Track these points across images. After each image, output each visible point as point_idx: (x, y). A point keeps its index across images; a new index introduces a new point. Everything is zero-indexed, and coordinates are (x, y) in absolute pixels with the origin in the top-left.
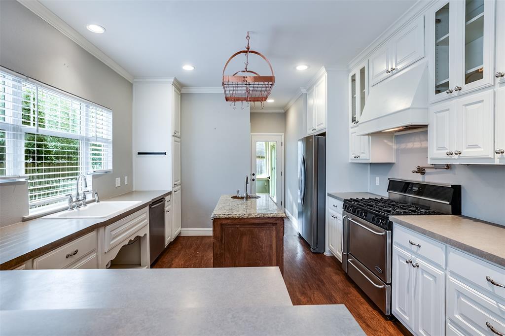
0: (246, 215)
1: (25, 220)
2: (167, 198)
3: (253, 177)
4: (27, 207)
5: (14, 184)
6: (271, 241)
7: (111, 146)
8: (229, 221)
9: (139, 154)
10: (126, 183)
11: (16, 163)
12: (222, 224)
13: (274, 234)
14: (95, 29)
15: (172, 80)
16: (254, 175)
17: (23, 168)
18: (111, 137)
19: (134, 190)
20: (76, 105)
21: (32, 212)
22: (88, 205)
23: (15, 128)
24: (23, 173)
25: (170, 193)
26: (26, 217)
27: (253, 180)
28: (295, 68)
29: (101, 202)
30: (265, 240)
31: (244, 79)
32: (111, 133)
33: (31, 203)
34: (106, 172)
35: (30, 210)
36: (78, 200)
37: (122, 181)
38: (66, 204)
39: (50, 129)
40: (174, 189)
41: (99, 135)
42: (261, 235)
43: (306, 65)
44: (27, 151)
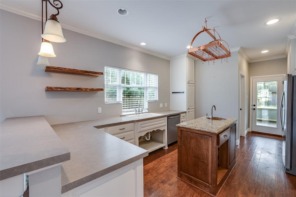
0: (193, 128)
1: (121, 116)
2: (182, 115)
3: (254, 107)
4: (121, 112)
5: (119, 104)
6: (208, 147)
7: (158, 90)
8: (185, 129)
9: (173, 93)
10: (166, 106)
11: (120, 97)
12: (181, 130)
13: (210, 142)
14: (143, 44)
15: (186, 55)
16: (254, 105)
17: (122, 99)
18: (157, 86)
19: (171, 109)
20: (142, 75)
21: (123, 114)
22: (143, 114)
23: (120, 86)
24: (122, 100)
25: (186, 112)
26: (121, 115)
27: (254, 109)
28: (265, 24)
29: (150, 113)
30: (204, 145)
31: (199, 48)
32: (157, 85)
33: (123, 110)
34: (156, 101)
35: (123, 113)
36: (139, 111)
37: (164, 105)
38: (134, 112)
39: (132, 85)
40: (188, 111)
41: (151, 86)
42: (202, 141)
43: (277, 18)
44: (124, 93)
